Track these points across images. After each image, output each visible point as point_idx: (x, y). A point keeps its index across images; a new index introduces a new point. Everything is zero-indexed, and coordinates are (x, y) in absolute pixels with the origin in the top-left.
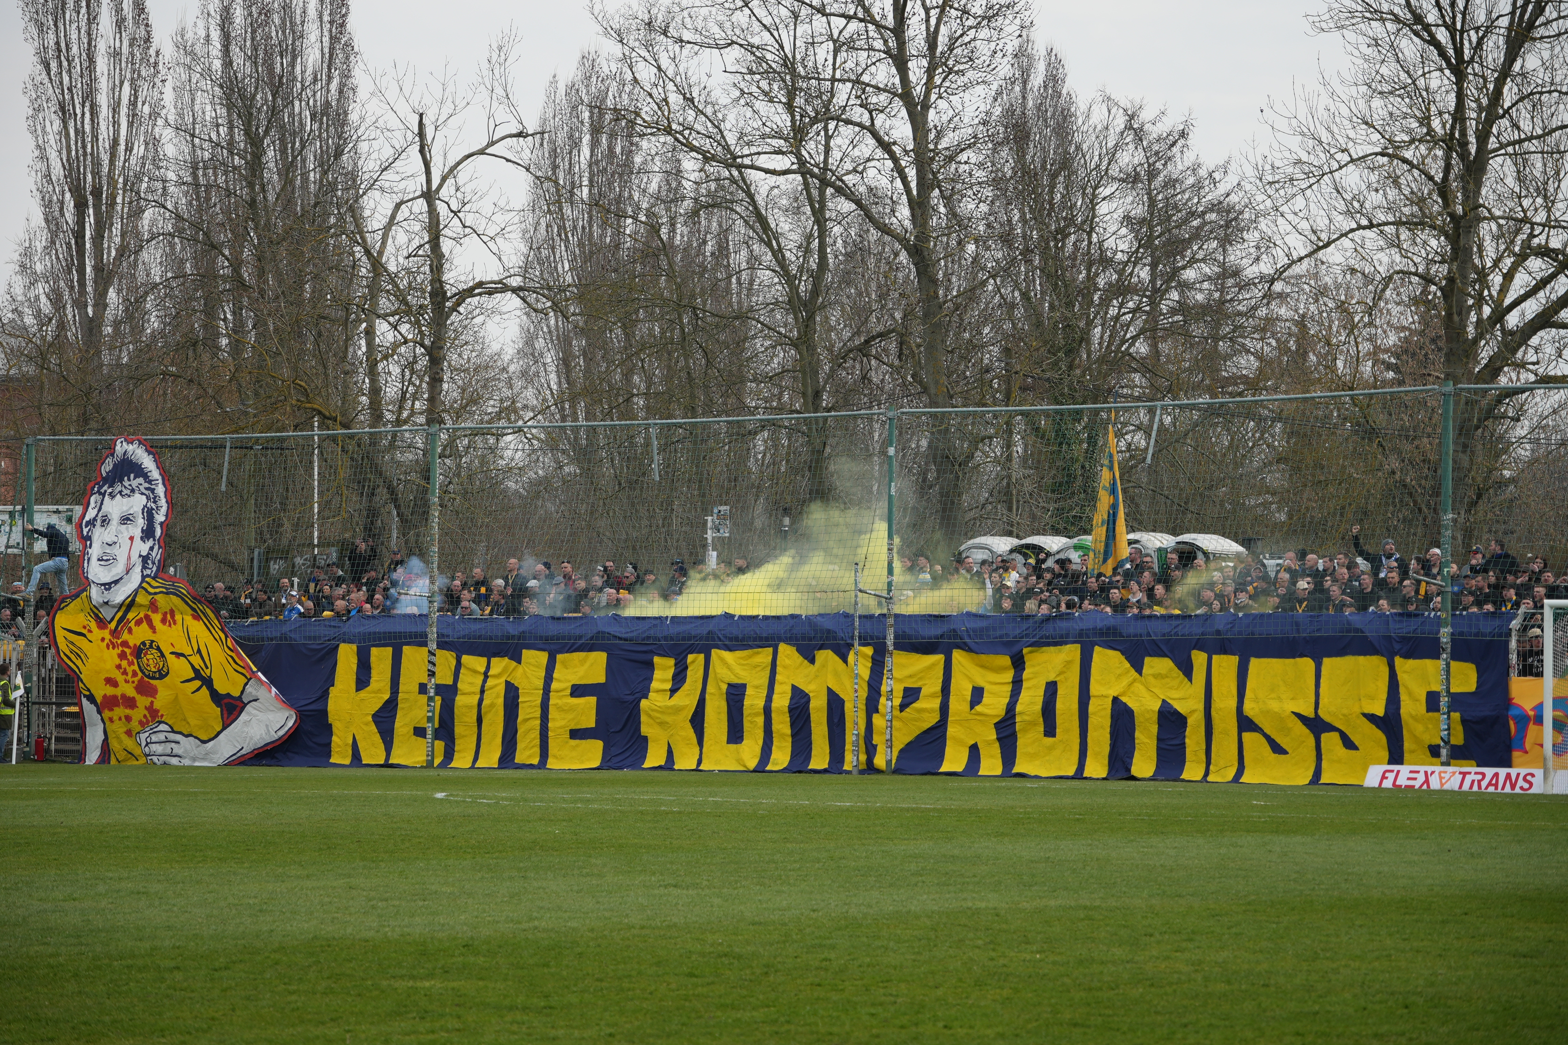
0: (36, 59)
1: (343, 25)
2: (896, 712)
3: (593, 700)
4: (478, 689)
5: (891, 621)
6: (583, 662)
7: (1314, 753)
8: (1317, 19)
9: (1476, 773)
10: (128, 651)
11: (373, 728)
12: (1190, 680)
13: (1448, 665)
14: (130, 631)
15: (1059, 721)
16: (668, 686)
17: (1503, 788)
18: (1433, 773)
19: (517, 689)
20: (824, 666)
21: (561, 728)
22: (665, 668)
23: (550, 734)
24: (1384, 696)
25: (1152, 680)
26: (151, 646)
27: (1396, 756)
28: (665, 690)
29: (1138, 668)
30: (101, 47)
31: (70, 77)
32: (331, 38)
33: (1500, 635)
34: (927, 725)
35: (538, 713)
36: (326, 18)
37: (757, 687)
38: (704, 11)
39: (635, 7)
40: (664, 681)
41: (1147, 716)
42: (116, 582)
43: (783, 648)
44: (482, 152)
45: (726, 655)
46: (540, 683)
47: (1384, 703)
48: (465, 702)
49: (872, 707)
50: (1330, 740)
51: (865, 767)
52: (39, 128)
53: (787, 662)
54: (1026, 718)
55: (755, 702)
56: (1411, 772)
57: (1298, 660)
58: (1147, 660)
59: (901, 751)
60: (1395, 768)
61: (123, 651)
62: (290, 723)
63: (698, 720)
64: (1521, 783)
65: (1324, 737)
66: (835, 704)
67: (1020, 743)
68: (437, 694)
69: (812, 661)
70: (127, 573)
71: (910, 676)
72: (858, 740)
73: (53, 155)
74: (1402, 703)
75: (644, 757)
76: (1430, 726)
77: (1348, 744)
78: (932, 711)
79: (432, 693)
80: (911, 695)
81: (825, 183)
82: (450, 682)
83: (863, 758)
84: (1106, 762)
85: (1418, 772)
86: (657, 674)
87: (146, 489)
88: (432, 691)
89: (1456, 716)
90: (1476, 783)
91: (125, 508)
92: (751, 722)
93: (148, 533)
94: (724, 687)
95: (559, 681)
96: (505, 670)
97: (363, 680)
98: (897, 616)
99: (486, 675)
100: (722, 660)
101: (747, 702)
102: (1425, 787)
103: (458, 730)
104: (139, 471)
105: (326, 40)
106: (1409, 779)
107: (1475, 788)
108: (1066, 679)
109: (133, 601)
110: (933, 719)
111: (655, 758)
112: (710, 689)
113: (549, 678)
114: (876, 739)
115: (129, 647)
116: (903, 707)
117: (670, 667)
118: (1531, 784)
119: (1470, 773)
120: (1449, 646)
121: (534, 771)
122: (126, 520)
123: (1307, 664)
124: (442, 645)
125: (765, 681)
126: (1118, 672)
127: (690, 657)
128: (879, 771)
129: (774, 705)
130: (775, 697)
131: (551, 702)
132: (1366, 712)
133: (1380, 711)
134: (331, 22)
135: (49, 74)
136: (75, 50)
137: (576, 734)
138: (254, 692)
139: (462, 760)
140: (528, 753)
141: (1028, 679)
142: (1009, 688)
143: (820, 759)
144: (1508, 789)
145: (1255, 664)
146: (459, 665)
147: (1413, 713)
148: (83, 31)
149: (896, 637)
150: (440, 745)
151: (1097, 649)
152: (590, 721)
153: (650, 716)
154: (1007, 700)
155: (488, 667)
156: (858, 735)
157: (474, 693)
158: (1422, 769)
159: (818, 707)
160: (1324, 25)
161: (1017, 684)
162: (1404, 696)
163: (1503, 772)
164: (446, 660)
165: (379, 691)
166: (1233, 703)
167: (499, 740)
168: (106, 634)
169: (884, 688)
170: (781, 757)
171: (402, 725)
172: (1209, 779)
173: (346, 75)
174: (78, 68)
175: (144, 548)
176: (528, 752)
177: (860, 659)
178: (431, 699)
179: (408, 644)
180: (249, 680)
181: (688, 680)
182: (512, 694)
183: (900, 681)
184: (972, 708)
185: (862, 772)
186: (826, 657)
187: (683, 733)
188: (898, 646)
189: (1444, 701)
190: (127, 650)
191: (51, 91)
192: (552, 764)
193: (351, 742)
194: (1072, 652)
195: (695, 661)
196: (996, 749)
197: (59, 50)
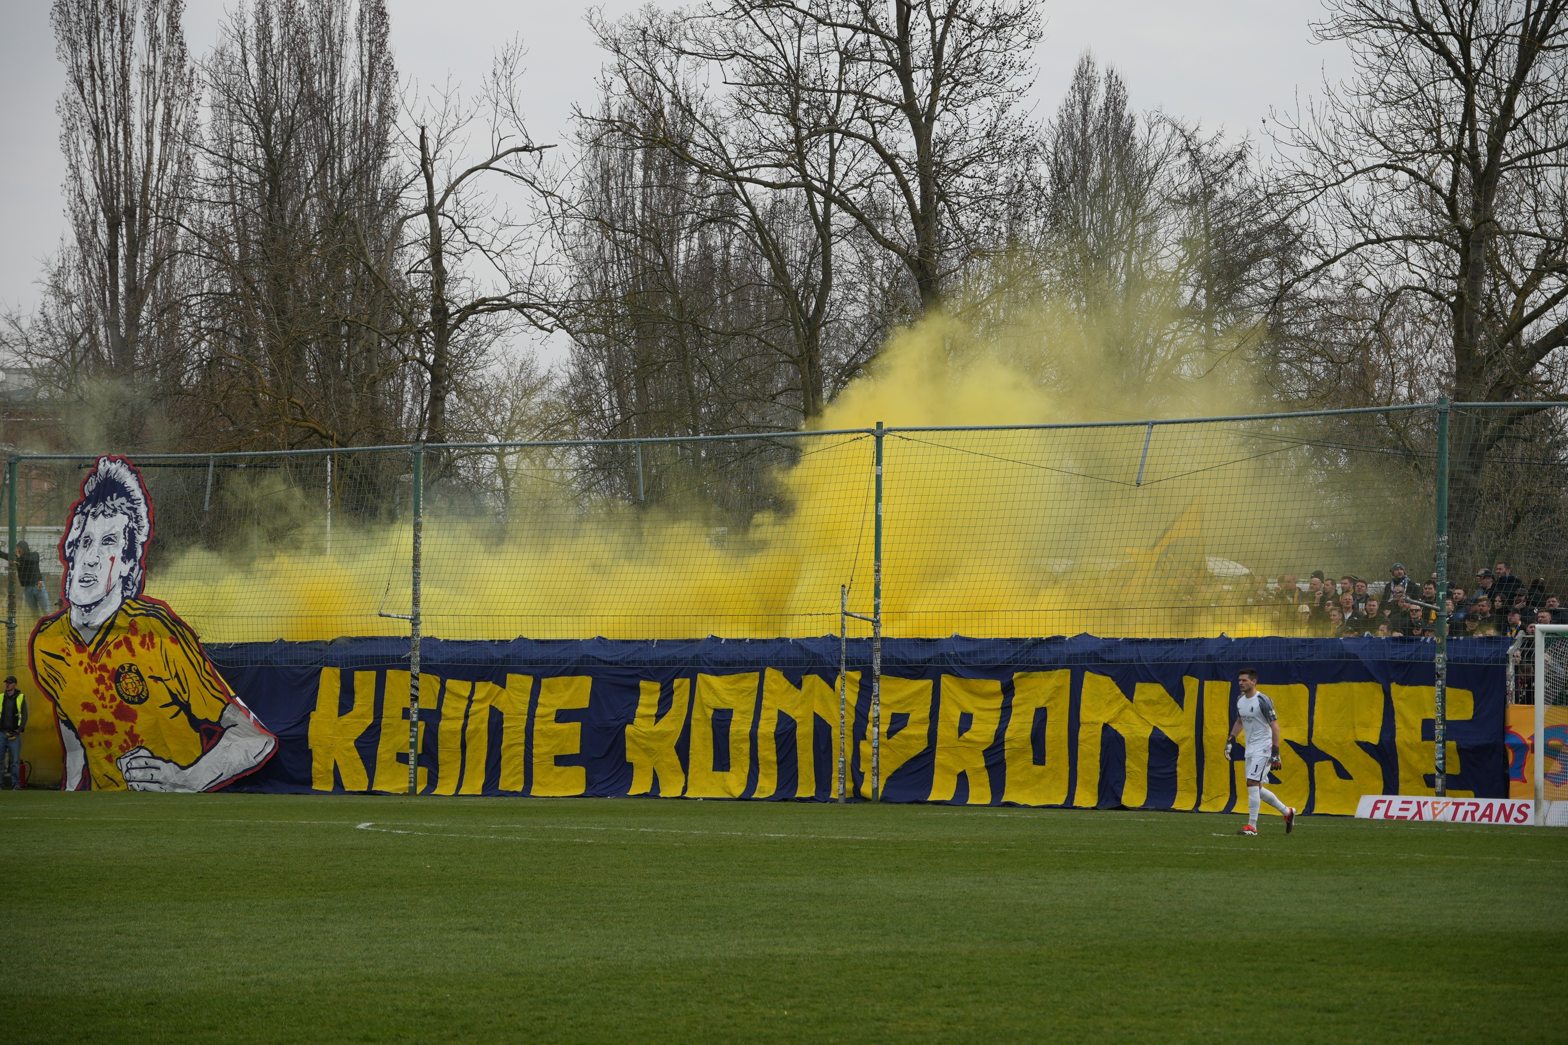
0: (68, 78)
1: (383, 43)
2: (884, 739)
3: (577, 726)
4: (462, 714)
5: (878, 645)
6: (568, 686)
7: (1307, 783)
8: (1320, 28)
9: (1470, 804)
10: (106, 675)
11: (356, 754)
12: (1182, 706)
13: (1443, 692)
14: (109, 654)
15: (1048, 749)
16: (654, 711)
17: (1497, 820)
18: (1426, 803)
19: (501, 714)
20: (810, 691)
21: (545, 754)
22: (651, 693)
23: (535, 760)
24: (1378, 724)
25: (1143, 707)
26: (130, 670)
27: (1391, 787)
28: (650, 716)
29: (1129, 693)
30: (135, 66)
31: (104, 96)
32: (371, 57)
33: (1496, 661)
34: (914, 753)
35: (522, 740)
36: (366, 37)
37: (743, 713)
38: (708, 22)
39: (637, 18)
40: (649, 706)
41: (1138, 743)
42: (96, 604)
43: (769, 672)
44: (485, 167)
45: (713, 680)
46: (525, 708)
47: (1379, 730)
48: (449, 726)
49: (859, 733)
50: (1324, 769)
51: (852, 795)
52: (72, 147)
53: (774, 687)
54: (1015, 745)
55: (742, 728)
56: (1403, 802)
57: (1292, 686)
58: (1138, 686)
59: (889, 779)
60: (1388, 798)
61: (101, 675)
62: (269, 750)
63: (683, 748)
64: (1515, 814)
65: (1318, 765)
66: (822, 729)
67: (1009, 771)
68: (420, 719)
69: (799, 686)
70: (108, 594)
71: (898, 702)
72: (844, 768)
73: (86, 174)
74: (1397, 731)
75: (629, 785)
76: (1426, 755)
77: (1342, 773)
78: (920, 737)
79: (415, 718)
80: (899, 721)
81: (829, 199)
82: (433, 706)
83: (850, 785)
84: (1096, 791)
85: (1410, 802)
86: (643, 699)
87: (128, 508)
88: (415, 716)
89: (1452, 744)
90: (1469, 814)
91: (107, 529)
92: (737, 749)
93: (129, 554)
94: (710, 713)
95: (544, 706)
96: (489, 694)
97: (346, 704)
98: (883, 639)
99: (470, 700)
100: (708, 684)
101: (733, 728)
102: (1417, 818)
103: (442, 756)
104: (121, 490)
105: (366, 59)
106: (1401, 809)
107: (1469, 819)
108: (1056, 705)
109: (113, 622)
110: (921, 746)
111: (640, 785)
112: (696, 714)
113: (533, 704)
114: (863, 767)
115: (107, 671)
116: (890, 734)
117: (655, 692)
118: (1526, 816)
119: (1463, 804)
120: (1444, 672)
121: (519, 799)
122: (108, 540)
123: (1301, 691)
124: (425, 669)
125: (751, 707)
126: (1109, 698)
127: (677, 682)
128: (865, 800)
129: (761, 731)
130: (761, 723)
131: (536, 728)
132: (1360, 739)
133: (1374, 738)
134: (371, 41)
135: (82, 92)
136: (108, 69)
137: (561, 760)
138: (232, 718)
139: (446, 788)
140: (512, 780)
141: (1018, 705)
142: (998, 714)
143: (806, 788)
144: (1502, 821)
146: (443, 690)
147: (1408, 741)
148: (116, 50)
149: (882, 662)
150: (423, 772)
151: (1088, 674)
152: (574, 748)
153: (635, 742)
154: (996, 727)
155: (472, 692)
156: (844, 762)
157: (458, 718)
158: (1415, 799)
159: (805, 733)
160: (1327, 33)
161: (1006, 710)
162: (1399, 724)
163: (1497, 803)
164: (429, 684)
165: (362, 716)
167: (482, 766)
168: (84, 657)
169: (871, 714)
170: (767, 786)
171: (385, 751)
172: (1201, 809)
173: (384, 96)
174: (112, 87)
175: (124, 568)
176: (512, 778)
177: (847, 684)
178: (413, 724)
179: (392, 667)
180: (227, 705)
181: (674, 705)
182: (496, 719)
183: (888, 706)
184: (960, 734)
185: (848, 801)
186: (812, 681)
187: (668, 760)
188: (885, 671)
189: (1439, 728)
190: (104, 674)
191: (84, 110)
192: (536, 791)
193: (332, 768)
194: (1061, 678)
195: (681, 685)
196: (985, 777)
197: (92, 68)
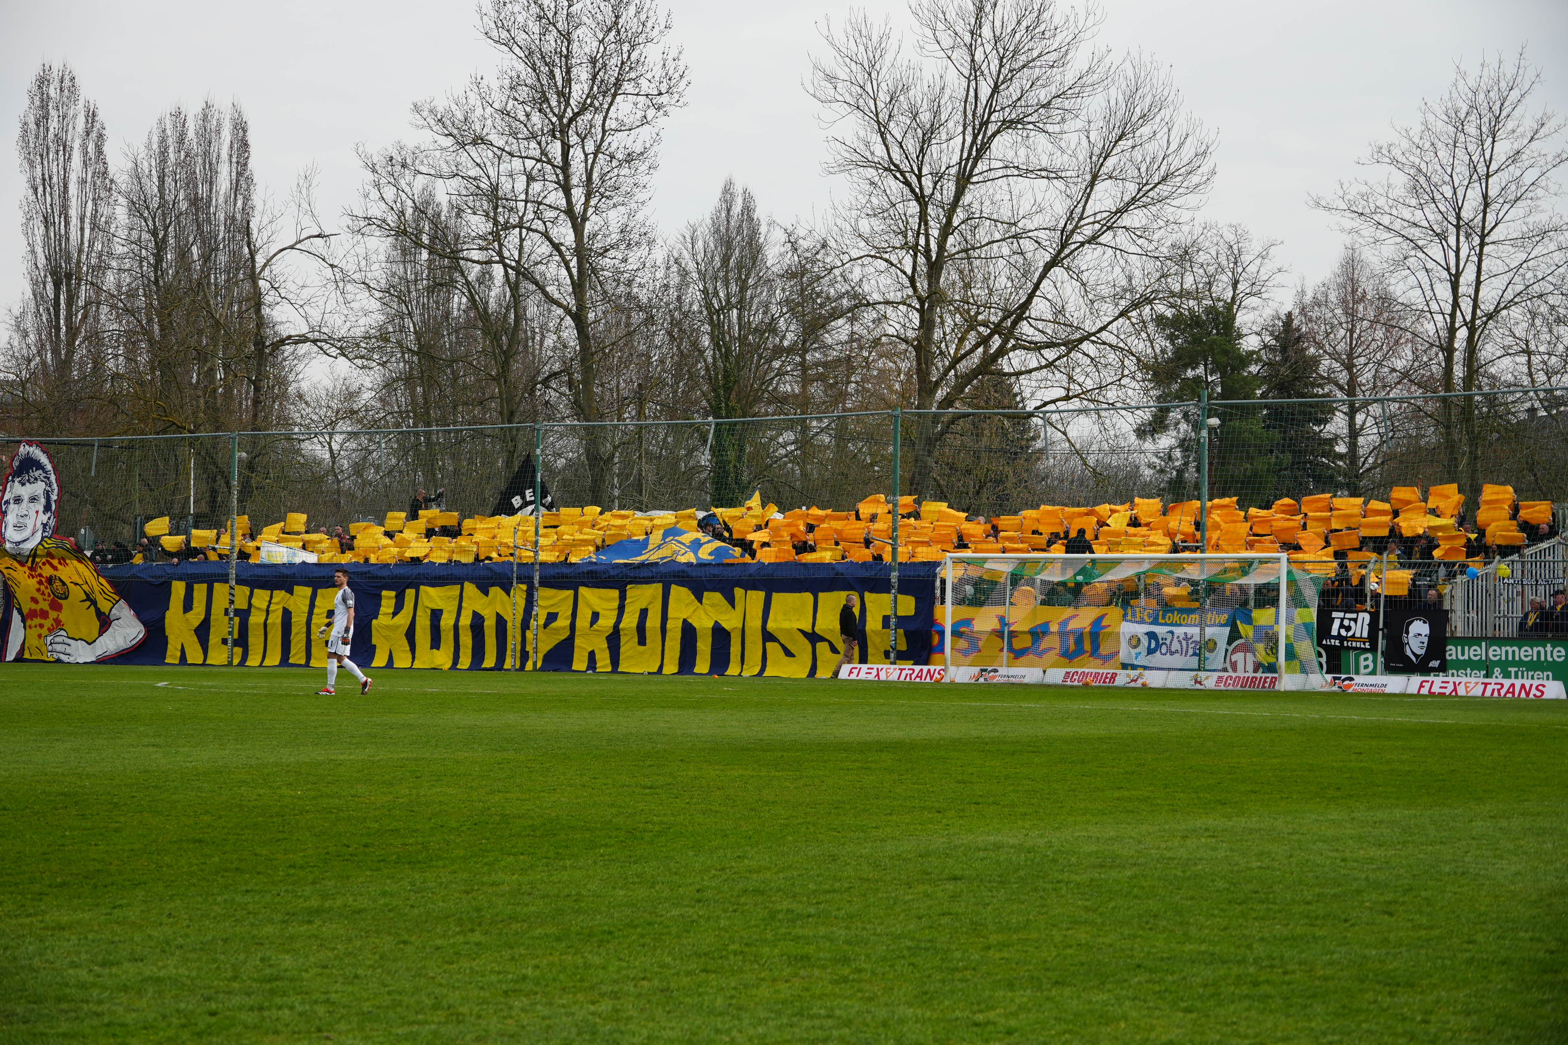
0: (27, 185)
1: (246, 164)
2: (541, 629)
4: (264, 612)
5: (537, 567)
7: (811, 656)
11: (195, 638)
12: (733, 607)
13: (896, 597)
14: (41, 568)
15: (648, 635)
16: (391, 610)
19: (290, 612)
20: (494, 598)
22: (390, 599)
23: (312, 643)
25: (708, 607)
26: (56, 578)
28: (389, 614)
29: (700, 599)
30: (73, 178)
31: (52, 198)
33: (928, 576)
34: (561, 638)
35: (304, 630)
36: (234, 160)
37: (450, 611)
38: (438, 153)
39: (390, 150)
40: (388, 607)
41: (705, 632)
42: (24, 541)
43: (467, 584)
44: (292, 247)
45: (431, 590)
46: (306, 609)
48: (255, 620)
49: (525, 625)
50: (823, 647)
51: (520, 667)
52: (29, 231)
53: (470, 595)
54: (627, 633)
55: (449, 622)
57: (804, 594)
58: (705, 594)
59: (545, 656)
61: (40, 580)
62: (141, 636)
63: (410, 635)
65: (819, 645)
66: (501, 623)
67: (622, 650)
68: (235, 615)
69: (486, 594)
70: (33, 535)
71: (551, 605)
72: (515, 648)
73: (39, 250)
75: (374, 659)
76: (885, 638)
77: (833, 650)
78: (563, 628)
79: (232, 615)
80: (552, 617)
81: (518, 273)
82: (245, 607)
83: (518, 660)
84: (677, 662)
86: (384, 602)
87: (44, 477)
88: (232, 613)
89: (901, 631)
91: (31, 492)
92: (446, 635)
93: (47, 508)
94: (429, 612)
95: (318, 607)
96: (282, 599)
97: (188, 606)
98: (541, 564)
99: (270, 603)
100: (426, 592)
101: (442, 623)
103: (251, 640)
104: (38, 465)
105: (234, 174)
108: (653, 607)
109: (35, 553)
110: (566, 634)
111: (381, 659)
112: (419, 613)
113: (312, 606)
114: (529, 648)
115: (43, 577)
116: (546, 626)
117: (393, 598)
120: (897, 585)
121: (302, 669)
122: (33, 499)
123: (808, 597)
124: (240, 582)
125: (455, 608)
126: (687, 602)
127: (406, 591)
128: (529, 670)
129: (461, 623)
130: (462, 618)
131: (313, 622)
134: (238, 163)
135: (37, 195)
136: (55, 179)
138: (118, 613)
139: (253, 661)
141: (629, 606)
142: (616, 612)
143: (490, 661)
145: (776, 596)
146: (251, 596)
147: (874, 629)
148: (60, 167)
149: (540, 578)
150: (238, 651)
151: (673, 586)
153: (378, 631)
154: (614, 621)
155: (271, 597)
156: (515, 645)
157: (261, 615)
159: (490, 624)
160: (831, 170)
161: (621, 609)
163: (925, 668)
164: (242, 592)
165: (198, 614)
166: (759, 623)
167: (279, 647)
168: (26, 569)
169: (534, 613)
170: (465, 660)
171: (214, 636)
172: (743, 674)
173: (246, 199)
174: (57, 191)
175: (44, 518)
176: (297, 656)
177: (518, 593)
178: (231, 619)
179: (218, 581)
180: (114, 605)
181: (405, 607)
182: (287, 614)
183: (545, 608)
184: (591, 626)
185: (518, 671)
186: (495, 591)
187: (401, 644)
188: (542, 584)
189: (893, 621)
190: (43, 579)
191: (38, 207)
192: (313, 663)
193: (180, 648)
195: (410, 593)
196: (607, 654)
197: (44, 180)
